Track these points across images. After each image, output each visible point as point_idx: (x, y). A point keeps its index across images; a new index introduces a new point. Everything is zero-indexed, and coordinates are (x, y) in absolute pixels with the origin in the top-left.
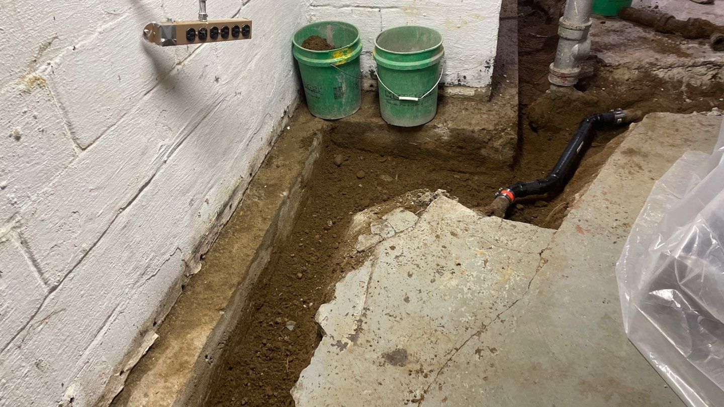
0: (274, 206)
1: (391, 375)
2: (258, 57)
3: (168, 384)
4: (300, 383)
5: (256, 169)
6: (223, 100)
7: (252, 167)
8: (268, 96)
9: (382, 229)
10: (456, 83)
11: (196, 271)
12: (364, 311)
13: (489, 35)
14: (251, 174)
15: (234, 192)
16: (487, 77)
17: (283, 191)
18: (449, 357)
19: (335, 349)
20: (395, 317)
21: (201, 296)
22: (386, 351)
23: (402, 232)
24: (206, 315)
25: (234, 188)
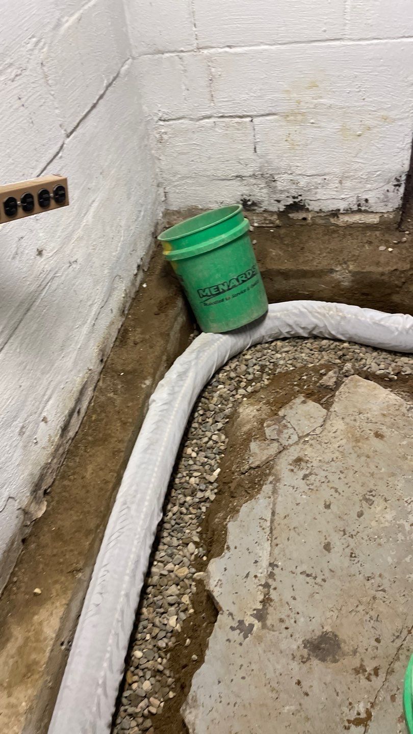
0: (135, 402)
1: (320, 679)
2: (95, 205)
3: (13, 700)
4: (193, 697)
5: (108, 350)
6: (53, 278)
7: (102, 351)
8: (114, 254)
9: (280, 432)
10: (355, 208)
11: (40, 514)
12: (270, 569)
13: (401, 143)
14: (102, 361)
15: (82, 392)
16: (396, 198)
17: (145, 378)
18: (398, 643)
19: (236, 635)
20: (315, 578)
21: (49, 552)
22: (308, 638)
23: (308, 435)
24: (56, 582)
25: (80, 388)
